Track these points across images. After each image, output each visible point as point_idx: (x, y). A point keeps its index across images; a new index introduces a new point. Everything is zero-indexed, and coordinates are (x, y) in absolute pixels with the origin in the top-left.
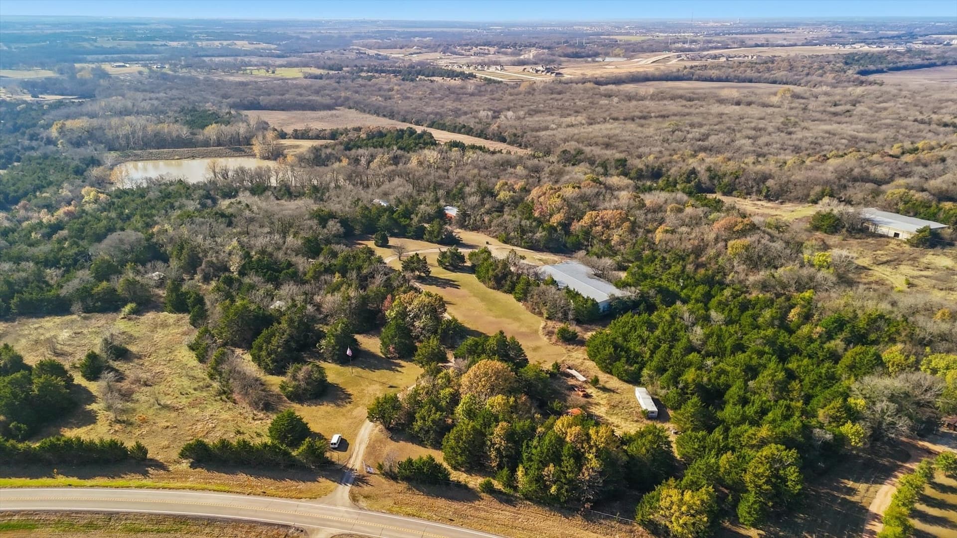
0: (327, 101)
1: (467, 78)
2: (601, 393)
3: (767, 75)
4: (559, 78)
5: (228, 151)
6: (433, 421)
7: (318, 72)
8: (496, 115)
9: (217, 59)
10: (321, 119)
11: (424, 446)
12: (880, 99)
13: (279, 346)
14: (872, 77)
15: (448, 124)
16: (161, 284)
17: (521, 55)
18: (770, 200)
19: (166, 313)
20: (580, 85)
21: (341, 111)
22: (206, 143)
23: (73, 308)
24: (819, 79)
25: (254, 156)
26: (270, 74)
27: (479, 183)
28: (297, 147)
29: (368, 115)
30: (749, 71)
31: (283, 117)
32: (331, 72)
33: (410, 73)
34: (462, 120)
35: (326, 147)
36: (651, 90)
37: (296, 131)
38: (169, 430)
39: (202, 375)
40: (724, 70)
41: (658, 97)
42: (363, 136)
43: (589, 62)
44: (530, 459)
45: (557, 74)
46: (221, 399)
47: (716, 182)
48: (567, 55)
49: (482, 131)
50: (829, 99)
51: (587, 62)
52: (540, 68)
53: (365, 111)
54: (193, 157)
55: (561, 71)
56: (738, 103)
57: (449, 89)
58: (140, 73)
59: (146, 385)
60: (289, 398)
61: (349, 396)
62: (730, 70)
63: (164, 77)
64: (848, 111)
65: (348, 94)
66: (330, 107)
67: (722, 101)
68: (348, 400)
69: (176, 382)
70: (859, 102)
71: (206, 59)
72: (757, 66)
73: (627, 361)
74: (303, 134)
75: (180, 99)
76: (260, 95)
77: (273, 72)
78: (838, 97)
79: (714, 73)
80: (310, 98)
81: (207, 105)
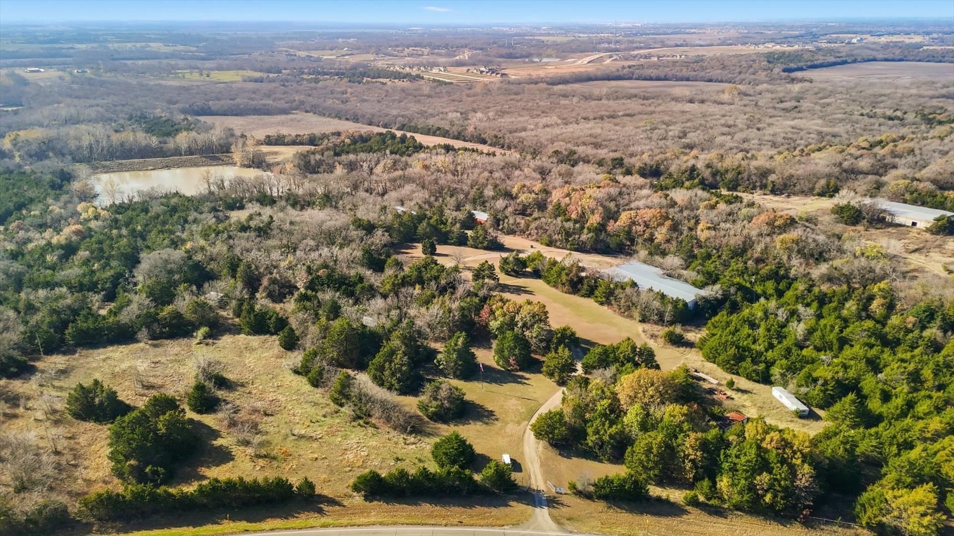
0: (282, 104)
1: (414, 79)
2: (740, 394)
3: (703, 74)
4: (505, 78)
5: (204, 159)
6: (611, 436)
7: (258, 75)
8: (465, 116)
9: (140, 62)
10: (282, 124)
11: (601, 461)
12: (820, 95)
13: (402, 365)
14: (799, 74)
15: (419, 127)
16: (223, 304)
17: (456, 56)
18: (776, 195)
19: (242, 336)
20: (533, 86)
21: (299, 115)
22: (177, 152)
23: (139, 335)
24: (752, 77)
25: (234, 164)
26: (204, 78)
27: (496, 186)
28: (276, 153)
29: (328, 119)
30: (685, 70)
31: (241, 122)
32: (271, 75)
33: (354, 75)
34: (431, 122)
35: (313, 153)
36: (605, 90)
37: (268, 137)
38: (320, 462)
39: (323, 401)
40: (661, 69)
41: (615, 96)
42: (348, 141)
43: (527, 63)
44: (733, 469)
45: (503, 75)
46: (359, 425)
47: (718, 178)
48: (501, 56)
49: (459, 133)
50: (773, 96)
51: (524, 62)
52: (483, 69)
53: (324, 115)
54: (168, 167)
55: (506, 72)
56: (691, 101)
57: (403, 90)
58: (61, 78)
59: (266, 415)
60: (431, 418)
61: (491, 413)
62: (668, 69)
63: (90, 82)
64: (796, 107)
65: (302, 97)
66: (285, 112)
67: (676, 99)
68: (493, 418)
69: (298, 411)
70: (802, 98)
71: (129, 62)
72: (692, 65)
73: (753, 361)
74: (276, 140)
75: (123, 105)
76: (208, 100)
77: (208, 76)
78: (781, 95)
79: (653, 72)
80: (264, 102)
81: (158, 111)
